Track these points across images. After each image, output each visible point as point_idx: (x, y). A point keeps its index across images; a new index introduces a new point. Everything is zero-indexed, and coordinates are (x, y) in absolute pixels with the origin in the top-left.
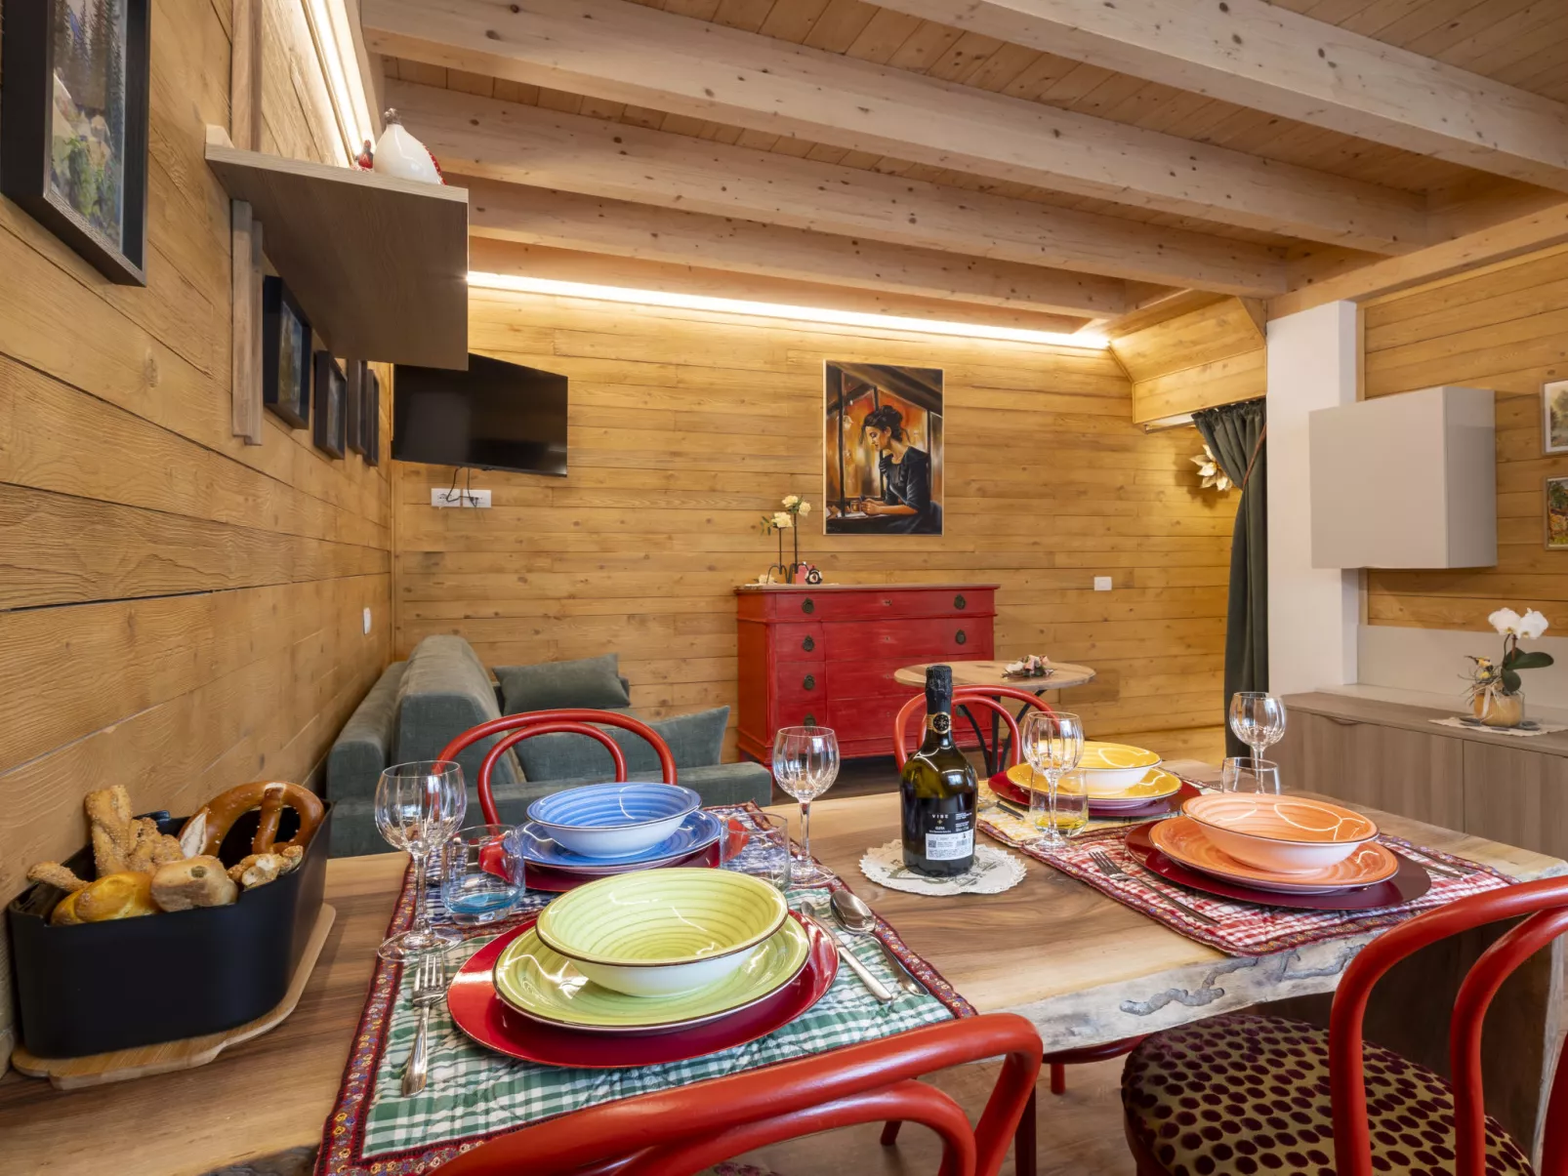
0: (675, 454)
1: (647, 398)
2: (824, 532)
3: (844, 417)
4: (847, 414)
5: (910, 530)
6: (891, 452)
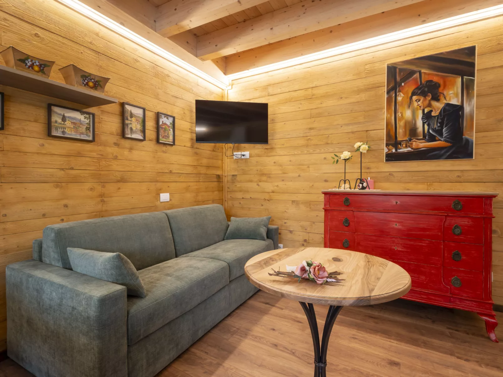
0: (311, 129)
1: (300, 106)
2: (385, 162)
3: (398, 94)
4: (400, 91)
5: (445, 156)
6: (431, 109)
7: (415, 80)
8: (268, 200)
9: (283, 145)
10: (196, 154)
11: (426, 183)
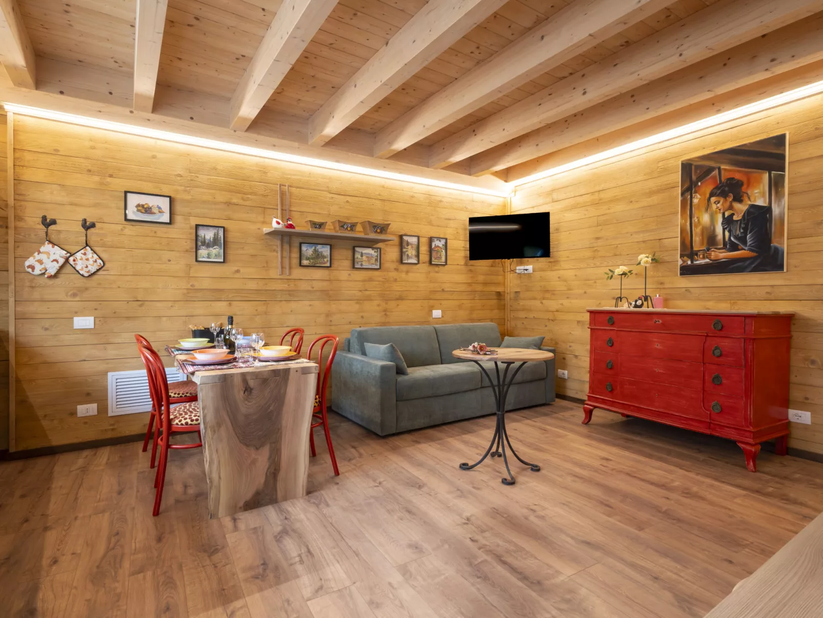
0: (598, 238)
1: (586, 212)
2: (679, 276)
3: (693, 195)
4: (696, 192)
5: (750, 269)
6: (733, 212)
7: (714, 178)
8: (552, 320)
9: (568, 257)
10: (471, 271)
11: (729, 302)
